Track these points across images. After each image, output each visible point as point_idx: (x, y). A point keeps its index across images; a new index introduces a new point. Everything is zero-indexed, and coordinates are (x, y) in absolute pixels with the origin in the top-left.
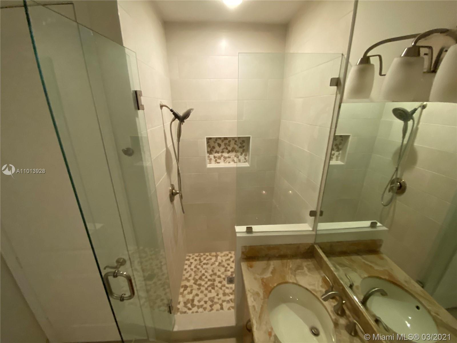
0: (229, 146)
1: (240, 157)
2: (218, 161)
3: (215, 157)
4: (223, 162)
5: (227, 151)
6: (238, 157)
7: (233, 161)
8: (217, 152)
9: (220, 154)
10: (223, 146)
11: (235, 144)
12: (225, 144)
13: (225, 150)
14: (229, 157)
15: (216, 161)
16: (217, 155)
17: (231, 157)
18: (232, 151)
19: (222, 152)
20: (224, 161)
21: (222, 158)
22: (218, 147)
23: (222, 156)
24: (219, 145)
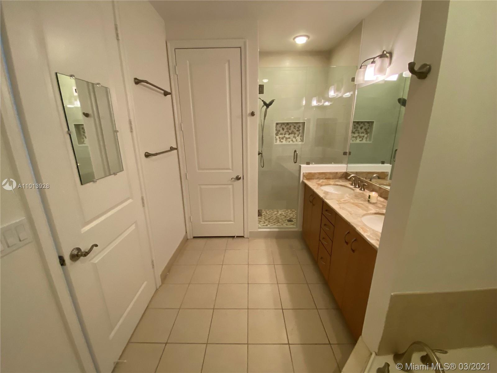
0: (290, 129)
1: (297, 138)
2: (282, 140)
3: (279, 138)
5: (288, 133)
6: (295, 138)
7: (292, 140)
8: (281, 134)
9: (283, 136)
10: (285, 130)
11: (294, 128)
12: (287, 129)
13: (287, 133)
14: (289, 138)
15: (280, 140)
16: (281, 136)
17: (291, 138)
18: (292, 133)
19: (285, 134)
20: (286, 140)
21: (285, 139)
22: (282, 130)
24: (283, 129)
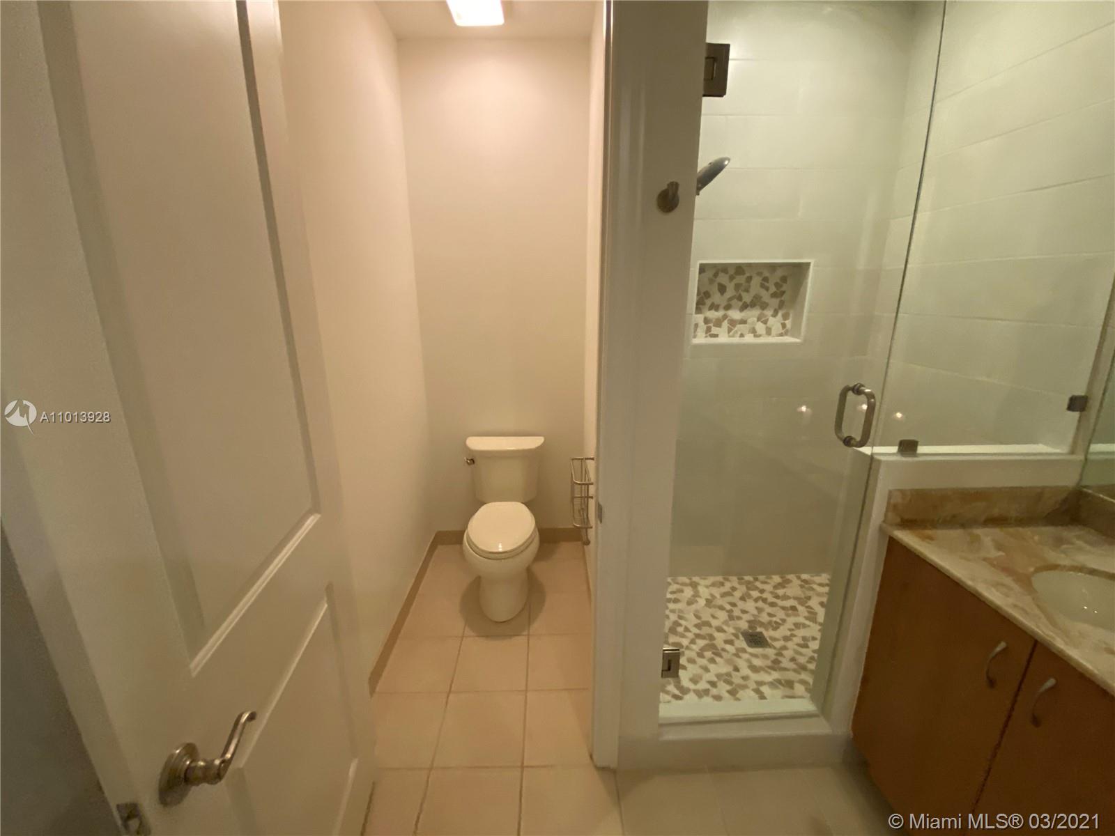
0: (747, 290)
1: (772, 321)
2: (714, 330)
3: (706, 321)
4: (726, 335)
5: (740, 304)
6: (765, 322)
7: (753, 331)
8: (714, 307)
9: (720, 313)
10: (730, 292)
11: (762, 286)
12: (738, 286)
13: (734, 302)
14: (743, 322)
15: (709, 329)
17: (749, 321)
18: (752, 305)
19: (728, 307)
20: (730, 330)
21: (725, 324)
22: (719, 294)
23: (725, 317)
24: (722, 289)
